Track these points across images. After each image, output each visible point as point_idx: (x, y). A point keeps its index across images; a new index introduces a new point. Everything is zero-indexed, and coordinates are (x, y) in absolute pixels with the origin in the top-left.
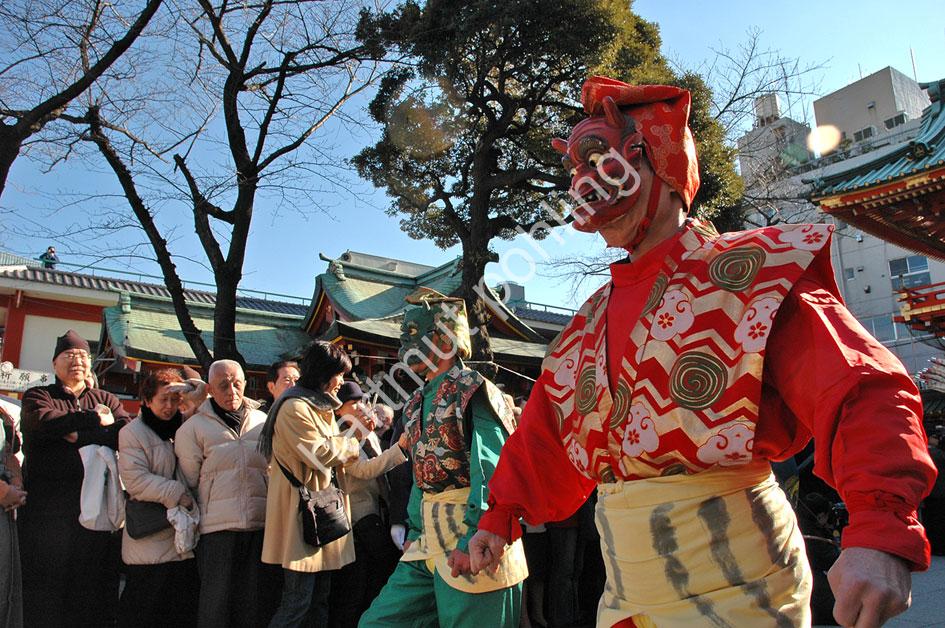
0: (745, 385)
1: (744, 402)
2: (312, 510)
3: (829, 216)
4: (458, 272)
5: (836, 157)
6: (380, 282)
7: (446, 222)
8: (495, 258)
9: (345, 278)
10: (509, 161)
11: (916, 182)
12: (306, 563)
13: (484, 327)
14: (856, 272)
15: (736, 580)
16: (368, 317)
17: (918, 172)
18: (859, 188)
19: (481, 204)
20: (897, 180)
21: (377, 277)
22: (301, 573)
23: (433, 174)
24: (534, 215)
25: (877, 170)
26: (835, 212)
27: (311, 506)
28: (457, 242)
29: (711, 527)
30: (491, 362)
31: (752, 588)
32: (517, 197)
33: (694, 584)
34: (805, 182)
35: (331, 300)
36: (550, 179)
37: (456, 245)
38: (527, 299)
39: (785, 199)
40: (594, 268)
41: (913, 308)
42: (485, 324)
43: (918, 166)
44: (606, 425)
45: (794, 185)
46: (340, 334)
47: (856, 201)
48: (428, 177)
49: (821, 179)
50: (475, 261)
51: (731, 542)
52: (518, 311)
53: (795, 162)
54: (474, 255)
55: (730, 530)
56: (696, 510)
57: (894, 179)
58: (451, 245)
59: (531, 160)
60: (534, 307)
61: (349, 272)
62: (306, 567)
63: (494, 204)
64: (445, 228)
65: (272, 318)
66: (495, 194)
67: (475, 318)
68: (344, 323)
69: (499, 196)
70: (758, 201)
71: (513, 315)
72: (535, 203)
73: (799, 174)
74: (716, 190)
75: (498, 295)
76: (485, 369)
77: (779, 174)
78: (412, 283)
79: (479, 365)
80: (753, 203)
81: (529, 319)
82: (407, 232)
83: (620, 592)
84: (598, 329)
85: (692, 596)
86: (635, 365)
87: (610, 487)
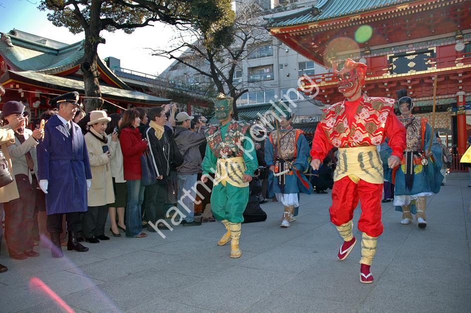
0: (381, 129)
3: (275, 38)
4: (83, 48)
5: (280, 9)
6: (36, 50)
7: (75, 18)
8: (104, 41)
9: (12, 45)
11: (313, 26)
13: (97, 79)
14: (284, 67)
15: (373, 167)
16: (28, 70)
17: (314, 21)
18: (289, 25)
19: (96, 10)
20: (305, 24)
21: (34, 47)
24: (126, 20)
25: (297, 18)
26: (277, 35)
28: (82, 31)
29: (370, 157)
30: (100, 98)
31: (376, 168)
32: (117, 9)
33: (366, 167)
34: (265, 19)
35: (3, 57)
37: (82, 32)
38: (121, 66)
39: (255, 26)
40: (158, 52)
41: (306, 85)
42: (97, 77)
43: (314, 19)
44: (348, 136)
45: (260, 20)
46: (11, 78)
47: (287, 32)
49: (272, 19)
50: (92, 42)
51: (373, 160)
52: (116, 72)
53: (261, 9)
54: (92, 39)
55: (373, 157)
56: (367, 153)
57: (304, 23)
58: (78, 32)
60: (125, 71)
61: (14, 41)
63: (104, 11)
64: (75, 22)
66: (104, 5)
67: (91, 73)
68: (13, 72)
69: (107, 7)
70: (242, 26)
71: (114, 74)
72: (127, 13)
73: (262, 15)
74: (221, 16)
75: (106, 63)
76: (97, 101)
77: (253, 13)
78: (56, 52)
79: (93, 99)
80: (240, 26)
81: (122, 77)
82: (52, 22)
83: (346, 170)
84: (343, 115)
85: (364, 170)
86: (356, 124)
87: (347, 149)
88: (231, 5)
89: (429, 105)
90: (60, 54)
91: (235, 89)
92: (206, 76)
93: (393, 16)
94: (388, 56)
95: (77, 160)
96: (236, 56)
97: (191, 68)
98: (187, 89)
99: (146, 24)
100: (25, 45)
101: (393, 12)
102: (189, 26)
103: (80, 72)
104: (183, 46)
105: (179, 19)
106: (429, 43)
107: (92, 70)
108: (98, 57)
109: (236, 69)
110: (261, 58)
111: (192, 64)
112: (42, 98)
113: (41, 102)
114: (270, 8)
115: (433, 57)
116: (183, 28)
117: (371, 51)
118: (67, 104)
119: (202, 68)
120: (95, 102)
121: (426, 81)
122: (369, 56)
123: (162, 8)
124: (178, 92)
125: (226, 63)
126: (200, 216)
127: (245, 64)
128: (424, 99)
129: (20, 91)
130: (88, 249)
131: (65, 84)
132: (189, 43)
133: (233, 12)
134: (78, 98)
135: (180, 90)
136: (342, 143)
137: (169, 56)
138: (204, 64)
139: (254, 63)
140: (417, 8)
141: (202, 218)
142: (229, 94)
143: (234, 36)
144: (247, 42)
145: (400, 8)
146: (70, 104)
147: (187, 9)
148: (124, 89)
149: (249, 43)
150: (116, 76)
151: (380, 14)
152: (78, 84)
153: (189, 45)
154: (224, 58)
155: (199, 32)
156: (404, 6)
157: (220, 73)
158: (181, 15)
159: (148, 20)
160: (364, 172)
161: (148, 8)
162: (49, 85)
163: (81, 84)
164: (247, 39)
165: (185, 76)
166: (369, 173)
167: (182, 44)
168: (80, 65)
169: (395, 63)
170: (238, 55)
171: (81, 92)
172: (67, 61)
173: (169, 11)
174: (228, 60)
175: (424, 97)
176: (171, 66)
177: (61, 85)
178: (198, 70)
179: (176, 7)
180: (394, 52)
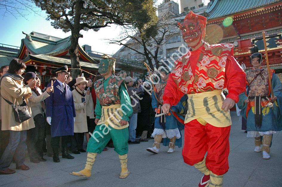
0: (222, 73)
1: (222, 76)
2: (17, 111)
4: (70, 40)
5: (184, 14)
7: (66, 24)
8: (82, 36)
9: (32, 40)
10: (87, 6)
12: (17, 128)
13: (78, 58)
15: (219, 110)
16: (40, 54)
19: (78, 19)
21: (43, 41)
22: (15, 131)
23: (62, 7)
24: (95, 24)
27: (16, 110)
28: (70, 31)
29: (215, 101)
30: (80, 69)
31: (222, 112)
32: (89, 17)
33: (211, 111)
34: (176, 20)
35: (27, 48)
36: (100, 12)
39: (170, 24)
40: (113, 41)
42: (78, 57)
44: (193, 83)
45: (173, 21)
46: (30, 59)
48: (60, 8)
49: (180, 20)
50: (75, 37)
51: (218, 103)
52: (89, 54)
53: (173, 14)
54: (75, 35)
55: (218, 101)
56: (212, 98)
58: (68, 32)
59: (94, 6)
60: (94, 53)
61: (33, 38)
62: (17, 129)
63: (82, 19)
64: (66, 26)
65: (5, 53)
66: (82, 16)
67: (75, 55)
68: (32, 55)
69: (84, 17)
70: (162, 25)
71: (87, 55)
72: (95, 20)
73: (174, 18)
74: (150, 20)
75: (83, 48)
76: (78, 71)
77: (169, 17)
78: (55, 43)
79: (76, 70)
80: (161, 25)
81: (92, 56)
82: (53, 26)
83: (194, 114)
84: (188, 64)
85: (211, 114)
86: (198, 71)
87: (193, 95)
88: (156, 13)
89: (279, 69)
90: (57, 44)
91: (159, 62)
92: (141, 55)
93: (254, 15)
94: (252, 40)
95: (68, 106)
96: (159, 43)
97: (132, 50)
98: (130, 63)
99: (106, 25)
100: (38, 40)
101: (254, 13)
102: (131, 26)
103: (68, 54)
104: (127, 37)
105: (125, 22)
106: (278, 31)
107: (75, 53)
108: (79, 46)
109: (159, 50)
110: (174, 43)
111: (133, 48)
112: (47, 70)
113: (47, 72)
114: (179, 13)
115: (281, 39)
116: (128, 27)
117: (241, 37)
118: (62, 73)
119: (139, 50)
120: (77, 72)
121: (277, 54)
122: (240, 40)
123: (115, 16)
124: (125, 64)
125: (153, 47)
126: (140, 138)
127: (164, 47)
128: (275, 65)
129: (35, 66)
130: (74, 158)
131: (60, 61)
132: (131, 36)
133: (157, 17)
134: (67, 69)
135: (126, 63)
136: (189, 90)
137: (120, 44)
138: (140, 48)
139: (170, 46)
140: (269, 10)
141: (140, 139)
142: (155, 65)
143: (158, 31)
144: (166, 34)
145: (258, 10)
146: (64, 73)
147: (130, 16)
148: (94, 63)
149: (167, 35)
150: (89, 56)
151: (246, 15)
152: (67, 61)
153: (131, 37)
154: (152, 44)
155: (137, 29)
156: (261, 9)
157: (150, 53)
158: (126, 20)
159: (107, 23)
160: (210, 116)
161: (107, 16)
162: (51, 62)
163: (69, 61)
164: (165, 32)
165: (129, 55)
166: (215, 117)
167: (127, 36)
168: (69, 50)
169: (256, 44)
170: (160, 42)
171: (69, 66)
172: (61, 48)
173: (119, 17)
174: (154, 45)
175: (275, 64)
176: (120, 49)
177: (58, 62)
178: (137, 51)
179: (123, 15)
180: (255, 37)
